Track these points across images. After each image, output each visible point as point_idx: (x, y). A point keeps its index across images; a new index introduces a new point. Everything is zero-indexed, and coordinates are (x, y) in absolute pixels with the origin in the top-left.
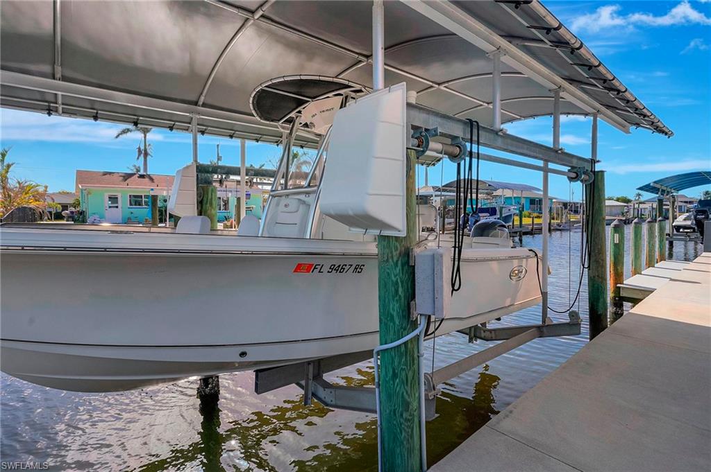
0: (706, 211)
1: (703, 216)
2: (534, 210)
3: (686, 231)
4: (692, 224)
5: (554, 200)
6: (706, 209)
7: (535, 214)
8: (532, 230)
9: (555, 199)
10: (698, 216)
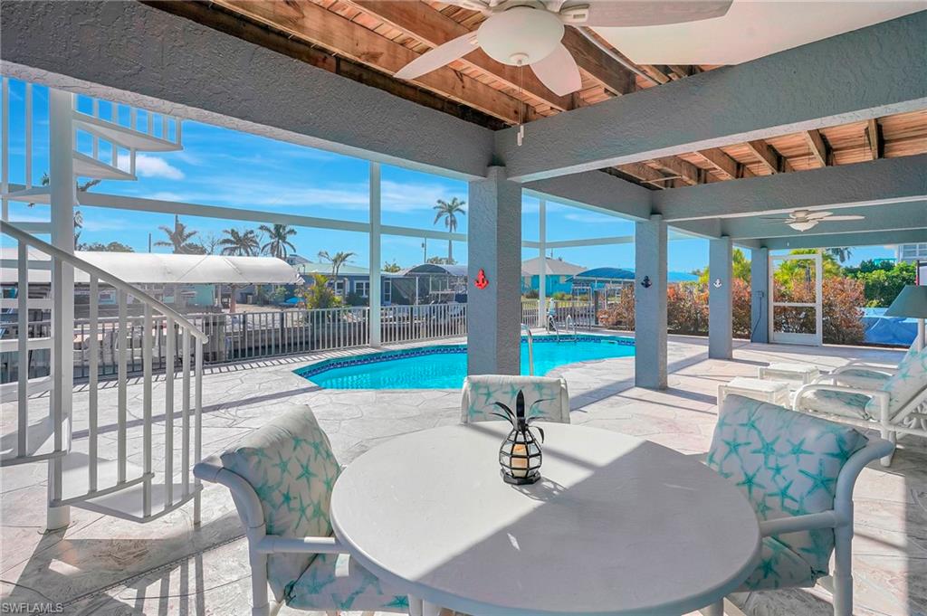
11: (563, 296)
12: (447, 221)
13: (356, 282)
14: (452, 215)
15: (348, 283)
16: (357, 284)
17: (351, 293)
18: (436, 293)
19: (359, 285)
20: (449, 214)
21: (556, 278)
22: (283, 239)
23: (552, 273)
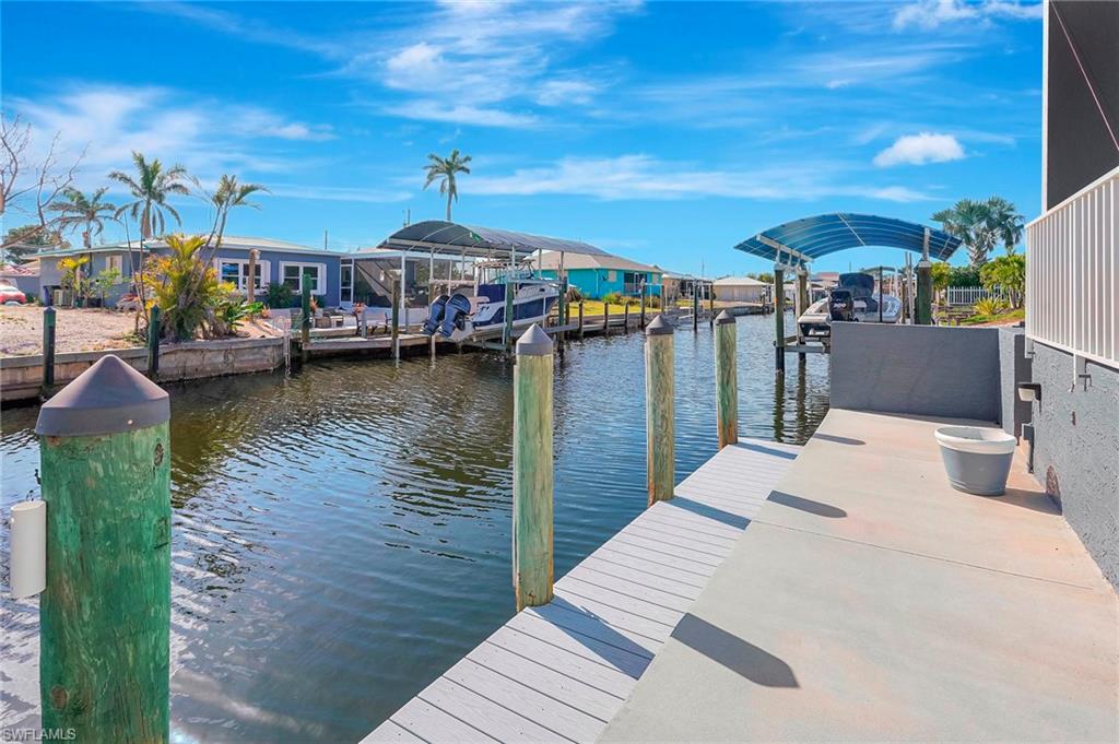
0: (848, 293)
1: (844, 305)
2: (626, 292)
3: (818, 333)
4: (828, 319)
5: (664, 276)
6: (850, 290)
7: (628, 298)
8: (605, 327)
9: (666, 273)
10: (836, 305)
11: (619, 298)
12: (443, 187)
13: (283, 265)
14: (452, 178)
15: (266, 267)
16: (287, 268)
17: (273, 286)
18: (441, 282)
19: (292, 271)
20: (447, 176)
21: (603, 273)
22: (160, 198)
23: (599, 266)
